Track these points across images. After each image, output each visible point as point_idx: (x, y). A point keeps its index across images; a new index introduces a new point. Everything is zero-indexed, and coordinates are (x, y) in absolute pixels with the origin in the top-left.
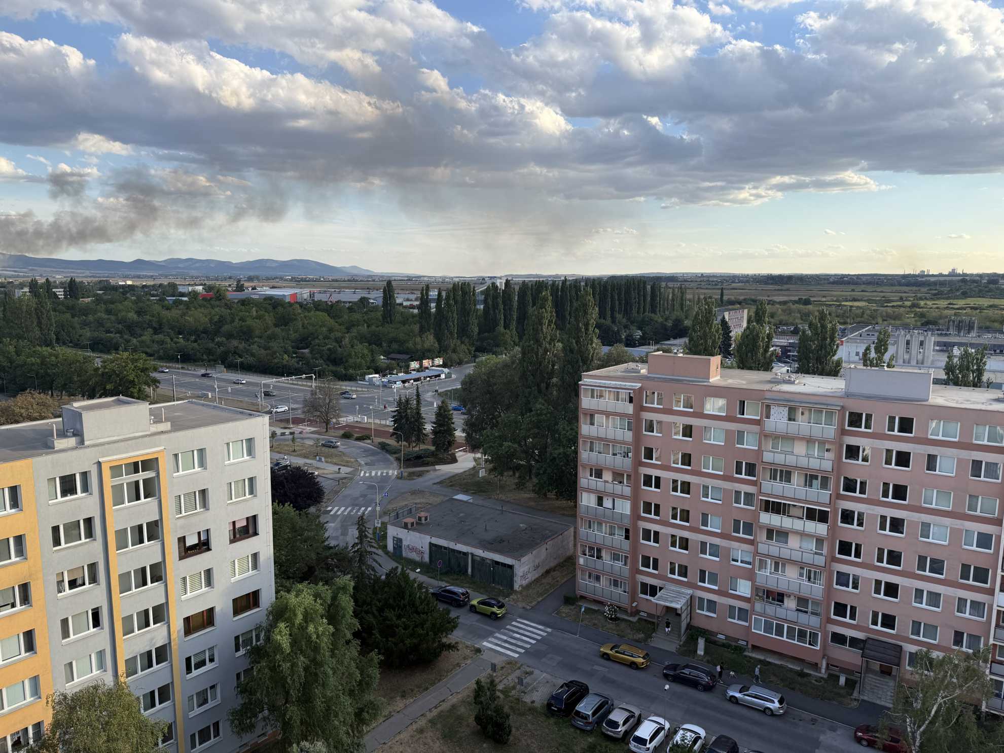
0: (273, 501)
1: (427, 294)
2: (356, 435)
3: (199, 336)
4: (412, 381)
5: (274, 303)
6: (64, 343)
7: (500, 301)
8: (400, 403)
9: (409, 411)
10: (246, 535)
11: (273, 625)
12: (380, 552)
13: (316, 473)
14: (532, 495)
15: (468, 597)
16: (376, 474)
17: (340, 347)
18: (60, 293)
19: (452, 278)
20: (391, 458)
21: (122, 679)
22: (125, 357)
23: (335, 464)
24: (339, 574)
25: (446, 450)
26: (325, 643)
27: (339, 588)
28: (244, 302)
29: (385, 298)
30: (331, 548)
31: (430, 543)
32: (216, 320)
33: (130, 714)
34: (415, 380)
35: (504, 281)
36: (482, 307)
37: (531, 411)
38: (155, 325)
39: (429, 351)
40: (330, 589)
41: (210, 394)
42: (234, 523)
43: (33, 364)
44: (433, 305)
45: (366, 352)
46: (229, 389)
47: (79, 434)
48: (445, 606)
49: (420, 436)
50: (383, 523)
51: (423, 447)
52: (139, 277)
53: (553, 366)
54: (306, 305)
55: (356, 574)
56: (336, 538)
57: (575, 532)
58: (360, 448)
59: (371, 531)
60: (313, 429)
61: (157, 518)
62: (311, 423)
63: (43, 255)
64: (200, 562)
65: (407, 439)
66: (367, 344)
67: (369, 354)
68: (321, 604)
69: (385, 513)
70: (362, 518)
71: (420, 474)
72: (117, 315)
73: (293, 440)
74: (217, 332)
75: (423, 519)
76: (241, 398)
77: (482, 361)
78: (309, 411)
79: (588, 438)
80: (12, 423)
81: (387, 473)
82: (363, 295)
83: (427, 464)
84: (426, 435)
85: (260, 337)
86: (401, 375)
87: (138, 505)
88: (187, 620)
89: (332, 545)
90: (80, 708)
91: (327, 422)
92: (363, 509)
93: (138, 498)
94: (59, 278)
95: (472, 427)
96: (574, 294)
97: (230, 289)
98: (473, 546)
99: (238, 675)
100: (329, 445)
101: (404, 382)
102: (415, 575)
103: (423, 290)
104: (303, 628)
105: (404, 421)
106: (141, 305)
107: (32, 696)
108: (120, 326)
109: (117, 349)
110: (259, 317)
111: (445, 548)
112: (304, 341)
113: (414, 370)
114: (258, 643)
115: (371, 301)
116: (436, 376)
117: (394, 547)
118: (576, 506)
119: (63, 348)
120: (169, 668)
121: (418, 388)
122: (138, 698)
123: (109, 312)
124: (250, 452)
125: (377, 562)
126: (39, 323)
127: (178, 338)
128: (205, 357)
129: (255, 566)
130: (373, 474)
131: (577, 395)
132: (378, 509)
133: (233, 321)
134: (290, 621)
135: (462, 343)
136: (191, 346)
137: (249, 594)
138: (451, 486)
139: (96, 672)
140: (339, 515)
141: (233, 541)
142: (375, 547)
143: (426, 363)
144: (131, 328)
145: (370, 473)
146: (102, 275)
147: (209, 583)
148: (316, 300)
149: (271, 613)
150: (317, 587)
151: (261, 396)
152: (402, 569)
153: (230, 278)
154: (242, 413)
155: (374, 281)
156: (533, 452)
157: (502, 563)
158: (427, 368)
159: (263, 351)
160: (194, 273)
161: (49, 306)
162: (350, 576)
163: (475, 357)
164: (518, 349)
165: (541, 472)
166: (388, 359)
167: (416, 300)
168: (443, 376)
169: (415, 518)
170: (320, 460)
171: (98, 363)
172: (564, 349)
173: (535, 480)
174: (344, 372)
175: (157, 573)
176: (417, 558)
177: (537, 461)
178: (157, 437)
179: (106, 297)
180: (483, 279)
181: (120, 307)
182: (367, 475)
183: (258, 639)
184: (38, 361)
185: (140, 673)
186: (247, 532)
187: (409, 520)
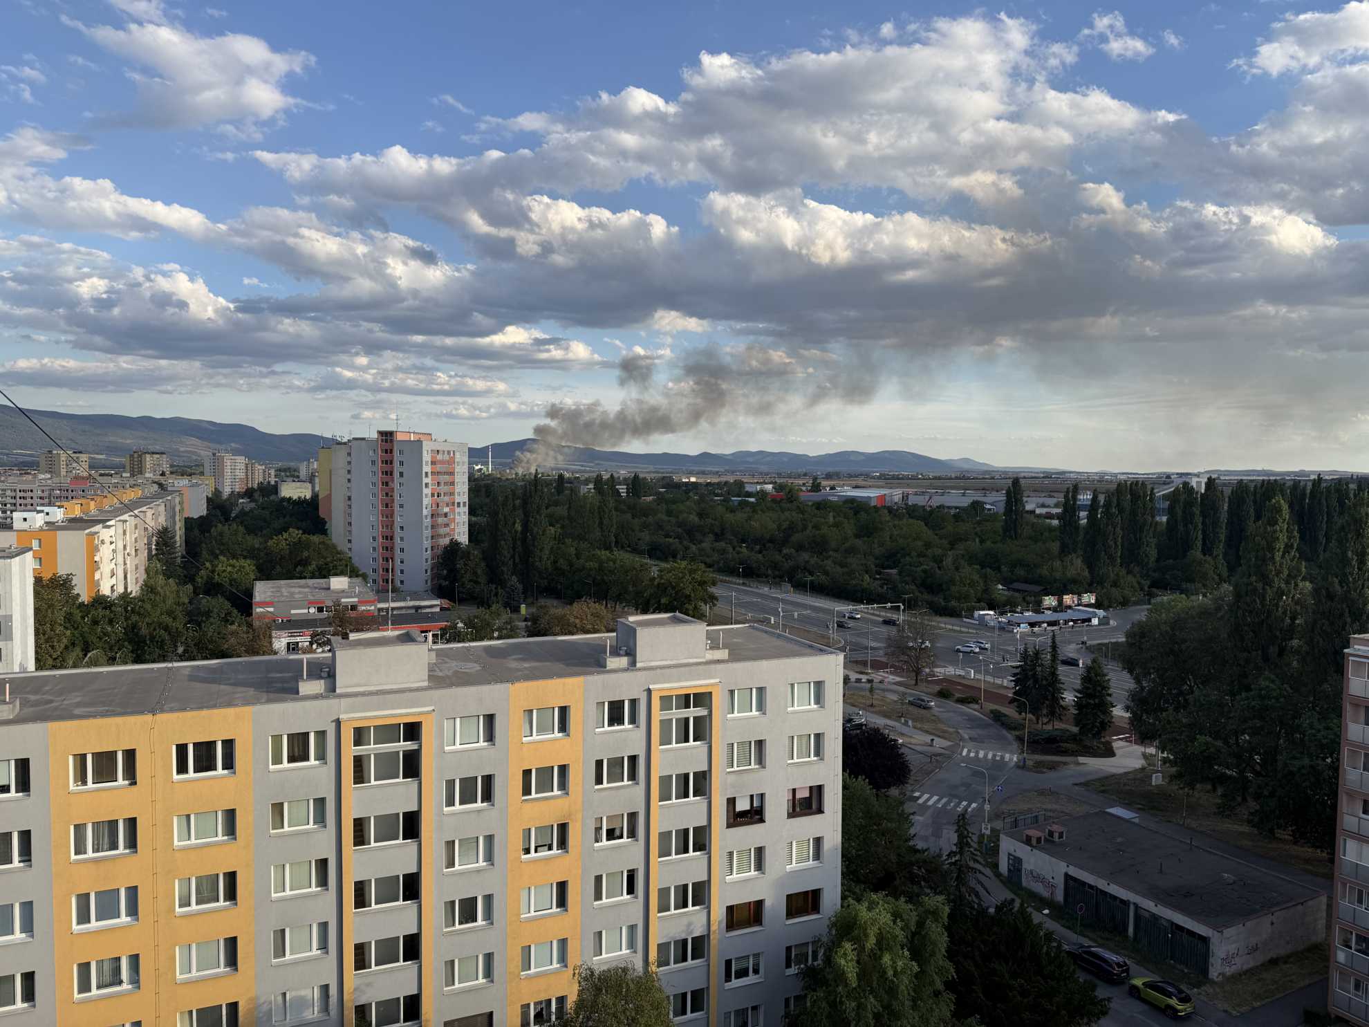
0: (844, 770)
1: (1075, 499)
2: (958, 695)
3: (764, 545)
4: (1045, 625)
5: (855, 507)
6: (623, 547)
7: (1197, 510)
8: (1025, 656)
9: (1039, 669)
10: (807, 811)
11: (835, 944)
12: (988, 871)
13: (900, 741)
14: (1246, 829)
15: (1127, 971)
16: (986, 755)
17: (939, 568)
18: (622, 489)
19: (1116, 475)
20: (1010, 736)
21: (653, 968)
22: (683, 566)
23: (927, 732)
24: (928, 891)
25: (1098, 735)
26: (905, 985)
27: (928, 912)
28: (821, 506)
29: (1009, 503)
30: (918, 851)
31: (1066, 875)
32: (784, 527)
33: (659, 1015)
34: (1051, 624)
35: (1204, 480)
36: (1164, 519)
37: (1248, 689)
38: (717, 530)
39: (1074, 581)
40: (916, 910)
41: (773, 619)
42: (794, 790)
43: (591, 569)
44: (1083, 514)
45: (976, 577)
46: (796, 614)
47: (631, 653)
48: (1089, 977)
49: (1056, 710)
50: (993, 830)
51: (1059, 725)
52: (703, 473)
53: (1293, 619)
54: (897, 510)
55: (952, 897)
56: (925, 839)
57: (1329, 906)
58: (962, 714)
59: (975, 838)
60: (898, 679)
61: (705, 768)
62: (897, 670)
63: (608, 449)
64: (750, 835)
65: (1035, 710)
66: (978, 567)
67: (981, 582)
68: (902, 929)
69: (996, 816)
70: (963, 816)
71: (1053, 767)
72: (678, 517)
73: (871, 690)
74: (785, 541)
75: (1056, 835)
76: (808, 627)
77: (1162, 604)
78: (893, 654)
79: (1358, 747)
80: (566, 634)
81: (1003, 758)
82: (975, 499)
83: (1065, 752)
84: (1064, 708)
85: (836, 551)
86: (1027, 614)
87: (686, 748)
88: (730, 909)
89: (919, 847)
90: (606, 991)
91: (918, 672)
92: (965, 803)
93: (687, 740)
94: (623, 473)
95: (1141, 704)
96: (1336, 504)
97: (804, 488)
98: (1137, 893)
99: (787, 1001)
100: (920, 705)
101: (1032, 625)
102: (1041, 917)
103: (1068, 492)
104: (876, 957)
105: (1030, 683)
106: (703, 505)
107: (558, 963)
108: (680, 530)
109: (674, 556)
110: (836, 525)
111: (1091, 887)
112: (891, 558)
113: (1049, 609)
114: (815, 963)
115: (988, 507)
116: (1084, 621)
117: (1009, 870)
118: (1332, 861)
119: (621, 552)
120: (705, 969)
121: (1054, 635)
122: (668, 997)
123: (669, 513)
124: (819, 700)
125: (982, 885)
126: (601, 523)
127: (741, 547)
128: (770, 572)
129: (817, 855)
130: (981, 755)
131: (1340, 669)
132: (987, 807)
133: (805, 528)
134: (859, 941)
135: (1129, 572)
136: (756, 558)
137: (807, 892)
138: (1103, 792)
139: (625, 951)
140: (930, 807)
141: (793, 814)
142: (980, 863)
143: (1068, 599)
144: (691, 533)
145: (977, 753)
146: (665, 470)
147: (760, 866)
148: (910, 503)
149: (834, 925)
150: (897, 903)
151: (833, 627)
152: (1022, 905)
153: (805, 475)
154: (811, 647)
155: (993, 478)
156: (1251, 757)
157: (1188, 930)
158: (1070, 607)
159: (839, 569)
160: (764, 468)
161: (611, 504)
162: (943, 897)
163: (1151, 595)
164: (1227, 588)
165: (1266, 793)
166: (1009, 589)
167: (1056, 506)
168: (1095, 621)
169: (1043, 831)
170: (906, 724)
171: (654, 572)
172: (1316, 592)
173: (1253, 805)
174: (943, 604)
175: (700, 839)
176: (1045, 893)
177: (1257, 774)
178: (713, 666)
179: (667, 496)
180: (1168, 477)
181: (682, 507)
182: (972, 755)
183: (815, 958)
184: (596, 565)
185: (672, 966)
186: (810, 807)
187: (1035, 833)
